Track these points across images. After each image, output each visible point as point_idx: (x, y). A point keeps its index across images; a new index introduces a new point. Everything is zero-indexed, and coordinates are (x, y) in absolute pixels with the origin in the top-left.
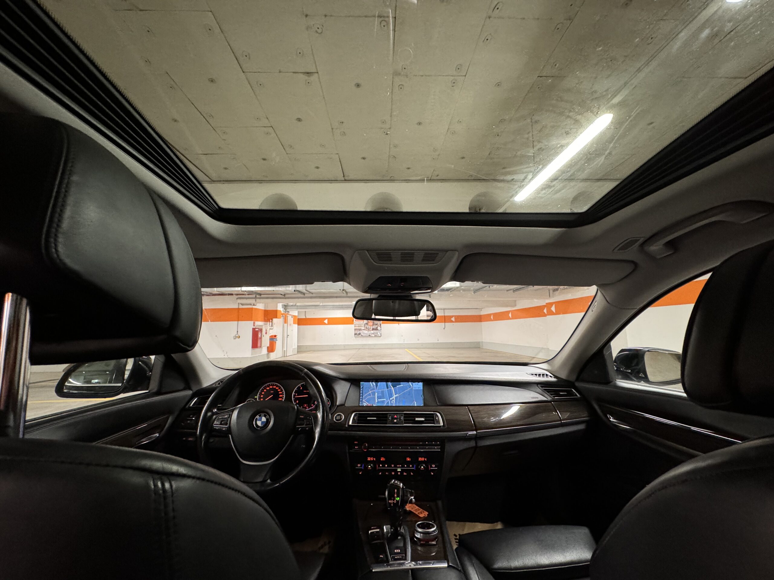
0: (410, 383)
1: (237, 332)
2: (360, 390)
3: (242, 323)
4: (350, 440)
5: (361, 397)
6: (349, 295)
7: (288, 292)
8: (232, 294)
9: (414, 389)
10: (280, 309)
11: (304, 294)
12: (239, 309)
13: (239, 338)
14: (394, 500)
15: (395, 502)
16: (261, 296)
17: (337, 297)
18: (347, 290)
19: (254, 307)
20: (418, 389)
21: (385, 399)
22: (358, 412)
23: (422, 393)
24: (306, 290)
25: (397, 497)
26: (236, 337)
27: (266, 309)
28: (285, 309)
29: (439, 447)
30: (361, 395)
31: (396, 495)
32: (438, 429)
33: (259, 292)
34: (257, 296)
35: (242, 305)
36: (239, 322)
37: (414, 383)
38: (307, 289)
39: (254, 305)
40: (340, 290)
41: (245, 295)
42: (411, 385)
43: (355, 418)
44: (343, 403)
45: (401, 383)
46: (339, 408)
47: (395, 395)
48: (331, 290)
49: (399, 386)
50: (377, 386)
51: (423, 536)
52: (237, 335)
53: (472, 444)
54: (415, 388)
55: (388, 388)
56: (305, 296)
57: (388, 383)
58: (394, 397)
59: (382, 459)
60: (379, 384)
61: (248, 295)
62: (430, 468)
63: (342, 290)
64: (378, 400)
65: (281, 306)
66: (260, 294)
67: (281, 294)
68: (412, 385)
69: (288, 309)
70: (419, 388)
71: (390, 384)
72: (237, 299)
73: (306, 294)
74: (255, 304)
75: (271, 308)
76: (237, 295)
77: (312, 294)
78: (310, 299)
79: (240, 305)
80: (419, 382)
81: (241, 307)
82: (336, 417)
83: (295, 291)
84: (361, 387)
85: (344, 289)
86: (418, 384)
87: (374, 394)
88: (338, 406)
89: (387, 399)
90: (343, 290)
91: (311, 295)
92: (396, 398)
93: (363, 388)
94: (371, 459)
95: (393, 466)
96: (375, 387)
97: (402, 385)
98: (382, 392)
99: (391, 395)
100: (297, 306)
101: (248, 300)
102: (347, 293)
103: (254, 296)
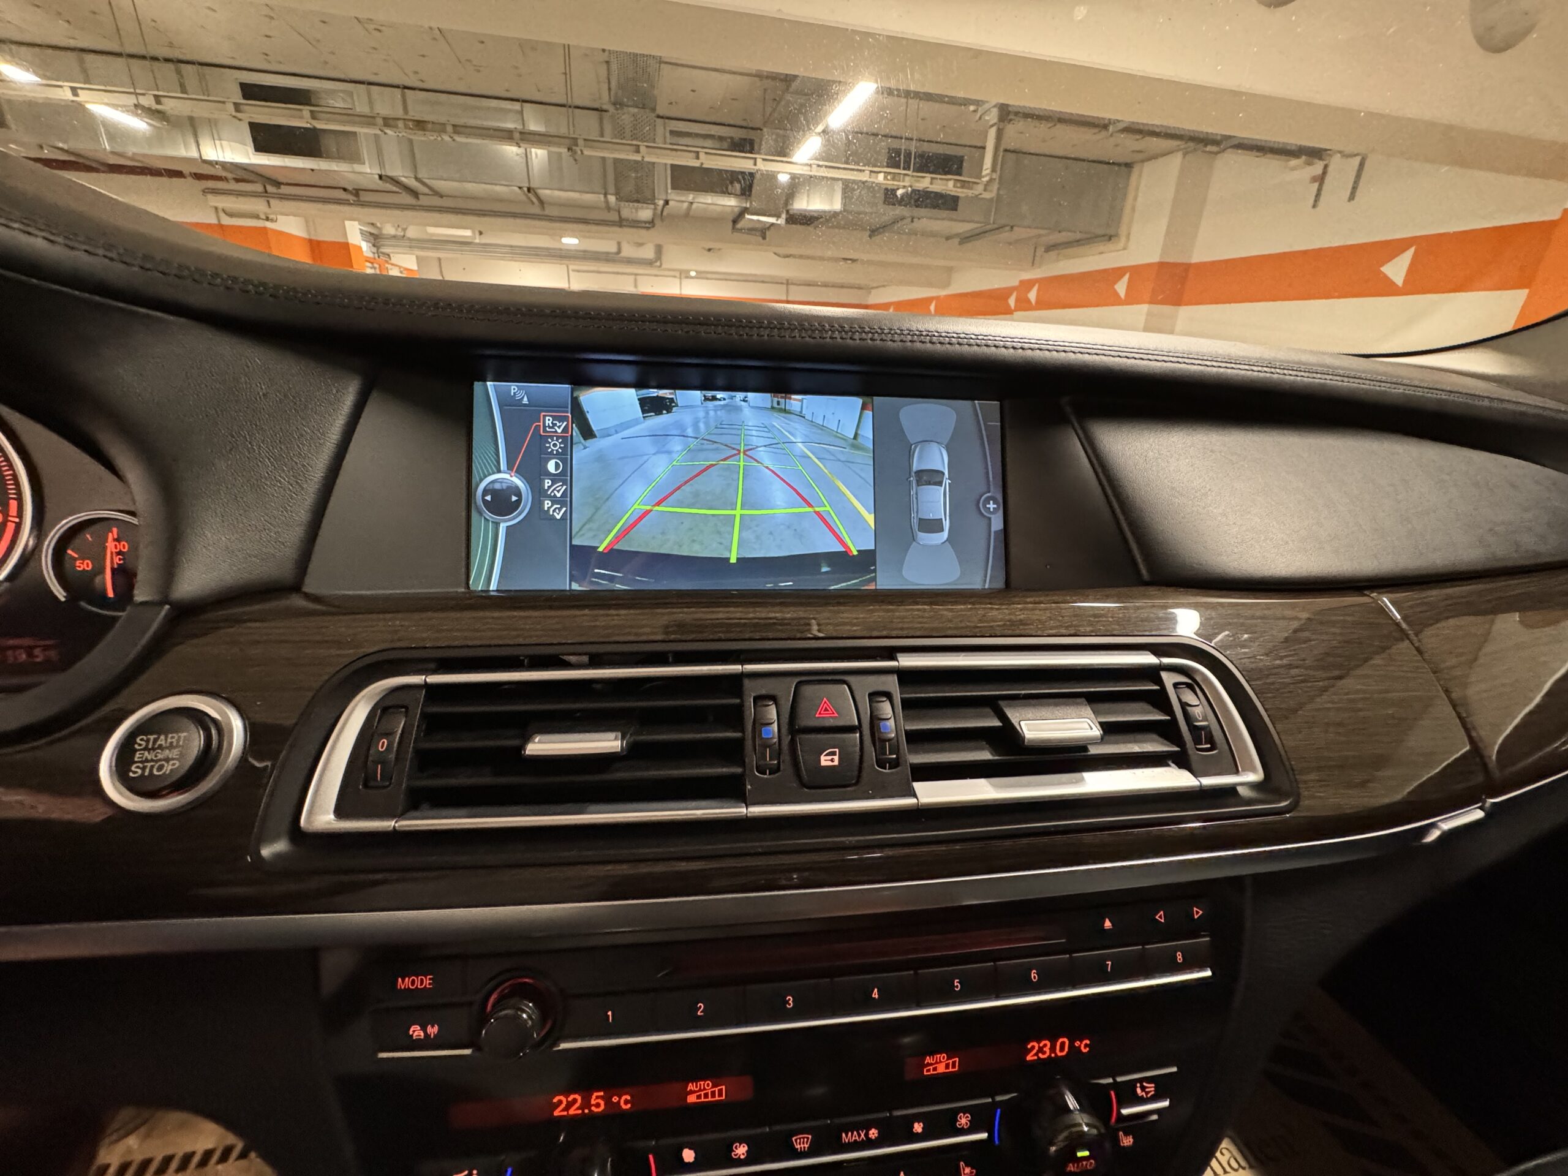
0: (901, 401)
2: (469, 445)
6: (548, 211)
7: (364, 183)
8: (179, 174)
10: (358, 244)
11: (415, 194)
12: (220, 227)
16: (279, 188)
17: (514, 215)
18: (541, 192)
19: (268, 225)
24: (416, 179)
27: (314, 238)
28: (374, 246)
33: (268, 173)
34: (270, 189)
35: (231, 215)
38: (420, 176)
39: (267, 219)
40: (520, 188)
41: (226, 179)
42: (908, 417)
48: (498, 188)
56: (419, 203)
61: (237, 180)
62: (1122, 1104)
63: (526, 189)
65: (359, 236)
66: (278, 184)
67: (345, 190)
69: (383, 245)
72: (204, 191)
73: (421, 197)
74: (271, 217)
75: (326, 235)
76: (198, 177)
77: (442, 196)
78: (436, 216)
79: (222, 215)
81: (226, 221)
83: (381, 177)
85: (532, 185)
90: (529, 190)
91: (436, 201)
94: (586, 1104)
95: (802, 1143)
100: (409, 239)
101: (242, 199)
102: (542, 202)
103: (258, 188)
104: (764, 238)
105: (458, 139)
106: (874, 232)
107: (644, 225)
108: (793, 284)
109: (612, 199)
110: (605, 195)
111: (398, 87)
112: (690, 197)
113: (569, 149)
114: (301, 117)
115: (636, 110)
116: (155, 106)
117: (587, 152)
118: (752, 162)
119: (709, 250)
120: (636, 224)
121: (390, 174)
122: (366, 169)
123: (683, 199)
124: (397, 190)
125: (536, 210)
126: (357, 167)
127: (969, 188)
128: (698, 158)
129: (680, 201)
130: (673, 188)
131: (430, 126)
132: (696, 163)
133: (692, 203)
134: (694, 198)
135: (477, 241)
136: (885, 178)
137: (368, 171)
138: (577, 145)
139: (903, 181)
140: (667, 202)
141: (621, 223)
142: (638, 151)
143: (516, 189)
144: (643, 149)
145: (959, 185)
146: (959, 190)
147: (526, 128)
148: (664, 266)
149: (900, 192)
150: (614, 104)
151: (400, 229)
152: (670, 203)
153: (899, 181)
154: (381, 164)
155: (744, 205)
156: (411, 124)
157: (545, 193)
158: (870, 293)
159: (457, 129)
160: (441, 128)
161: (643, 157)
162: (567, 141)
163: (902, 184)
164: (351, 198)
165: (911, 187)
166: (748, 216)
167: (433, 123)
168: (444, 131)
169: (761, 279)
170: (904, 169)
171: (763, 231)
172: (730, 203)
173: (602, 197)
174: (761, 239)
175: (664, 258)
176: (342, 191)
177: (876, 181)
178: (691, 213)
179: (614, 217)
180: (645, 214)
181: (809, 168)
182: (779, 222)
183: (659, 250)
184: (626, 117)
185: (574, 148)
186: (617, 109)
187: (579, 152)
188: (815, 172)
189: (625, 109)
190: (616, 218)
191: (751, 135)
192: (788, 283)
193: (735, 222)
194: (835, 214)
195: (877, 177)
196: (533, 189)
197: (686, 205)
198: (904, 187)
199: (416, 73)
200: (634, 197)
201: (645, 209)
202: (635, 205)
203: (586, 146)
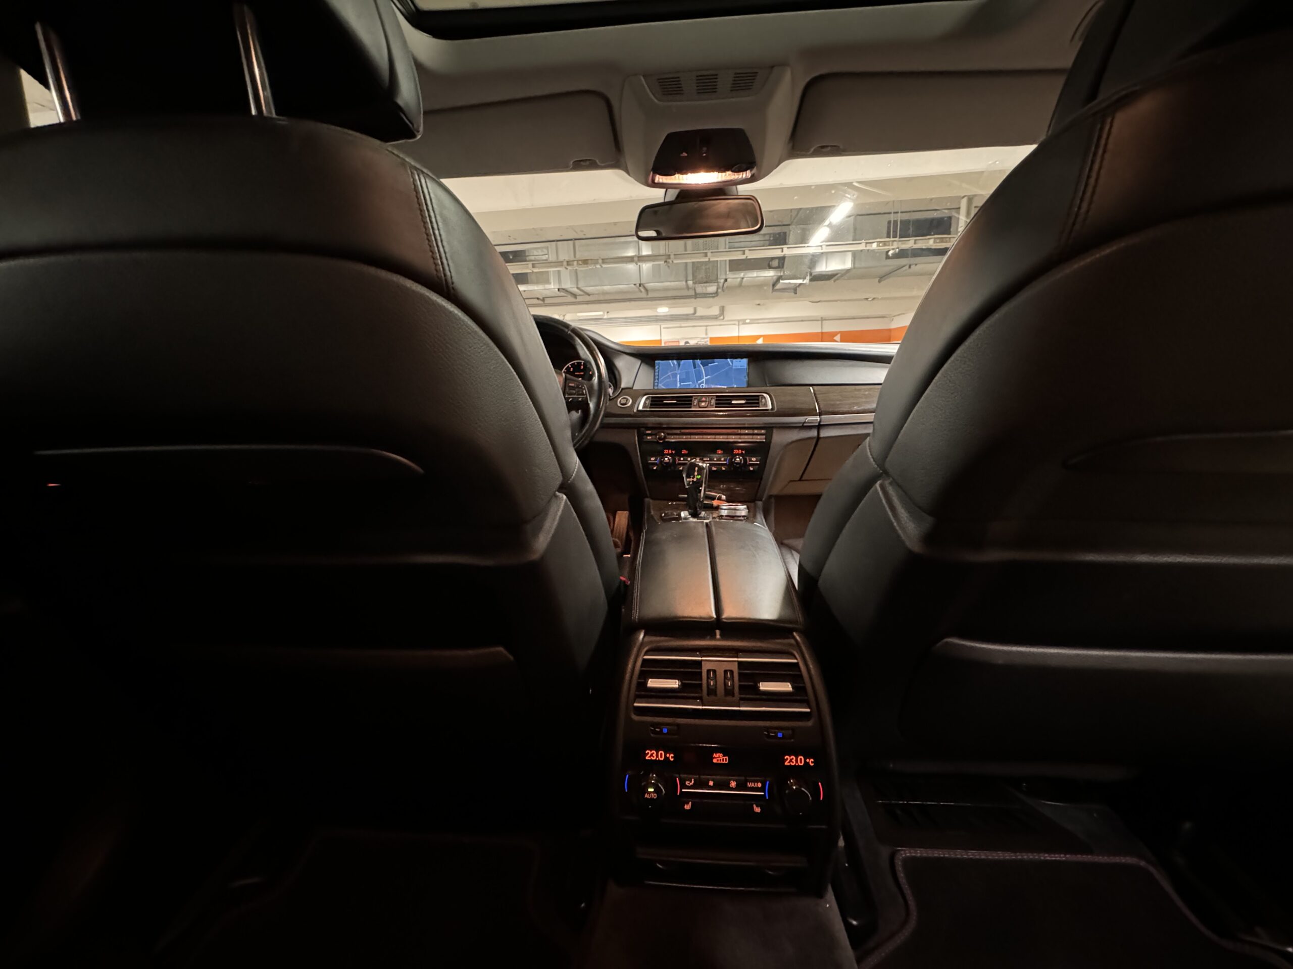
0: (729, 360)
2: (655, 372)
4: (640, 428)
5: (656, 381)
6: (651, 295)
7: (548, 293)
9: (734, 368)
11: (575, 296)
14: (693, 478)
15: (695, 480)
17: (630, 300)
18: (647, 285)
20: (740, 368)
21: (691, 383)
22: (651, 396)
23: (746, 374)
24: (578, 288)
25: (698, 475)
29: (764, 437)
30: (657, 377)
31: (696, 473)
32: (766, 413)
37: (734, 360)
38: (579, 286)
40: (635, 285)
42: (730, 362)
43: (647, 402)
44: (630, 385)
45: (715, 360)
46: (623, 391)
47: (706, 376)
48: (621, 286)
49: (712, 364)
50: (679, 365)
51: (727, 512)
53: (814, 433)
54: (736, 366)
55: (695, 368)
56: (578, 300)
57: (696, 361)
58: (704, 380)
59: (684, 452)
60: (682, 362)
62: (749, 461)
63: (638, 285)
64: (680, 384)
67: (538, 299)
68: (732, 362)
70: (741, 366)
71: (698, 362)
73: (578, 297)
77: (589, 295)
78: (585, 306)
80: (742, 358)
82: (620, 401)
83: (559, 290)
84: (656, 367)
85: (642, 282)
86: (740, 361)
87: (675, 376)
88: (623, 389)
89: (693, 382)
90: (640, 285)
91: (587, 298)
92: (706, 380)
93: (658, 368)
96: (677, 367)
97: (716, 363)
98: (687, 373)
99: (699, 377)
102: (647, 290)
104: (796, 293)
105: (604, 266)
106: (881, 278)
107: (711, 295)
108: (826, 320)
109: (690, 283)
110: (686, 281)
111: (571, 240)
112: (742, 275)
113: (665, 262)
114: (528, 268)
117: (675, 262)
118: (780, 250)
119: (759, 304)
120: (706, 295)
121: (563, 287)
122: (552, 286)
123: (737, 276)
124: (565, 295)
125: (643, 295)
126: (547, 286)
127: (946, 242)
128: (744, 254)
129: (734, 278)
130: (730, 271)
131: (590, 261)
132: (743, 257)
133: (743, 278)
134: (744, 275)
135: (605, 317)
136: (878, 245)
137: (553, 287)
138: (670, 258)
139: (892, 245)
140: (726, 280)
141: (696, 296)
142: (706, 255)
143: (633, 285)
144: (709, 254)
145: (938, 241)
146: (937, 244)
147: (641, 254)
148: (726, 319)
149: (890, 253)
151: (561, 316)
152: (728, 280)
153: (889, 246)
154: (560, 282)
155: (779, 274)
156: (580, 262)
157: (650, 285)
158: (893, 320)
159: (604, 261)
160: (595, 262)
161: (709, 259)
162: (664, 257)
163: (891, 247)
164: (541, 302)
165: (898, 248)
166: (781, 281)
167: (591, 260)
168: (597, 263)
169: (800, 319)
170: (893, 237)
171: (795, 289)
172: (771, 274)
173: (684, 283)
174: (793, 294)
175: (725, 313)
176: (536, 299)
177: (871, 249)
178: (743, 284)
179: (692, 293)
180: (712, 289)
181: (820, 248)
182: (804, 282)
183: (722, 309)
185: (668, 260)
187: (671, 262)
188: (825, 250)
190: (693, 293)
191: (784, 229)
192: (822, 319)
193: (774, 285)
194: (848, 271)
195: (872, 246)
196: (642, 284)
197: (739, 280)
198: (893, 249)
199: (582, 231)
200: (705, 280)
201: (712, 286)
202: (705, 284)
203: (676, 258)
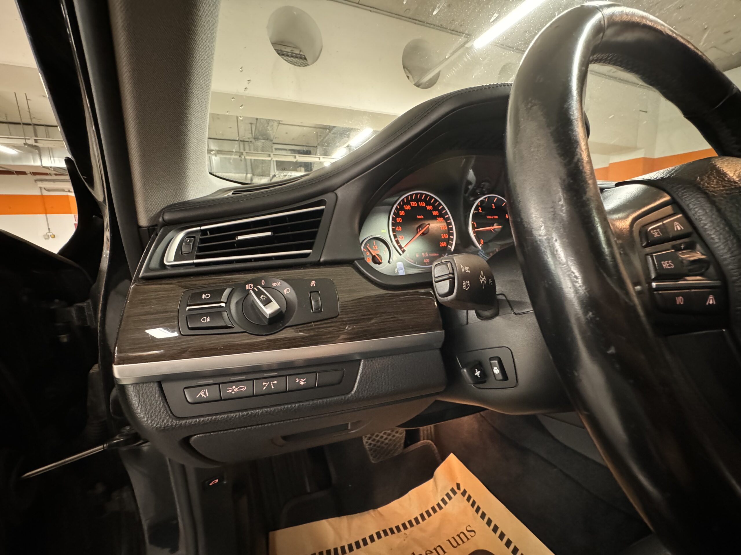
1: (49, 229)
3: (53, 217)
8: (24, 173)
12: (42, 196)
13: (54, 237)
26: (48, 236)
35: (48, 190)
36: (48, 215)
41: (50, 174)
52: (50, 234)
61: (56, 175)
72: (36, 181)
76: (34, 174)
79: (44, 191)
81: (45, 193)
101: (57, 183)
109: (249, 176)
112: (285, 173)
113: (239, 156)
115: (264, 141)
116: (34, 144)
118: (318, 159)
123: (282, 174)
128: (295, 158)
129: (280, 175)
130: (277, 170)
132: (294, 160)
134: (287, 173)
138: (243, 155)
140: (275, 176)
142: (269, 156)
144: (272, 155)
150: (255, 138)
152: (277, 176)
161: (272, 158)
162: (239, 153)
173: (245, 175)
180: (265, 180)
184: (260, 143)
185: (241, 156)
186: (256, 141)
189: (259, 141)
191: (312, 148)
197: (283, 176)
200: (261, 174)
201: (264, 178)
202: (261, 177)
203: (247, 155)
